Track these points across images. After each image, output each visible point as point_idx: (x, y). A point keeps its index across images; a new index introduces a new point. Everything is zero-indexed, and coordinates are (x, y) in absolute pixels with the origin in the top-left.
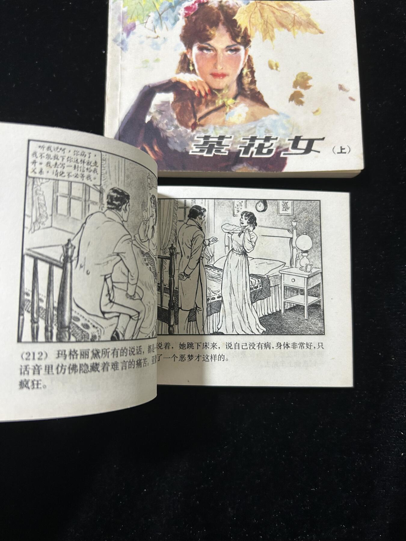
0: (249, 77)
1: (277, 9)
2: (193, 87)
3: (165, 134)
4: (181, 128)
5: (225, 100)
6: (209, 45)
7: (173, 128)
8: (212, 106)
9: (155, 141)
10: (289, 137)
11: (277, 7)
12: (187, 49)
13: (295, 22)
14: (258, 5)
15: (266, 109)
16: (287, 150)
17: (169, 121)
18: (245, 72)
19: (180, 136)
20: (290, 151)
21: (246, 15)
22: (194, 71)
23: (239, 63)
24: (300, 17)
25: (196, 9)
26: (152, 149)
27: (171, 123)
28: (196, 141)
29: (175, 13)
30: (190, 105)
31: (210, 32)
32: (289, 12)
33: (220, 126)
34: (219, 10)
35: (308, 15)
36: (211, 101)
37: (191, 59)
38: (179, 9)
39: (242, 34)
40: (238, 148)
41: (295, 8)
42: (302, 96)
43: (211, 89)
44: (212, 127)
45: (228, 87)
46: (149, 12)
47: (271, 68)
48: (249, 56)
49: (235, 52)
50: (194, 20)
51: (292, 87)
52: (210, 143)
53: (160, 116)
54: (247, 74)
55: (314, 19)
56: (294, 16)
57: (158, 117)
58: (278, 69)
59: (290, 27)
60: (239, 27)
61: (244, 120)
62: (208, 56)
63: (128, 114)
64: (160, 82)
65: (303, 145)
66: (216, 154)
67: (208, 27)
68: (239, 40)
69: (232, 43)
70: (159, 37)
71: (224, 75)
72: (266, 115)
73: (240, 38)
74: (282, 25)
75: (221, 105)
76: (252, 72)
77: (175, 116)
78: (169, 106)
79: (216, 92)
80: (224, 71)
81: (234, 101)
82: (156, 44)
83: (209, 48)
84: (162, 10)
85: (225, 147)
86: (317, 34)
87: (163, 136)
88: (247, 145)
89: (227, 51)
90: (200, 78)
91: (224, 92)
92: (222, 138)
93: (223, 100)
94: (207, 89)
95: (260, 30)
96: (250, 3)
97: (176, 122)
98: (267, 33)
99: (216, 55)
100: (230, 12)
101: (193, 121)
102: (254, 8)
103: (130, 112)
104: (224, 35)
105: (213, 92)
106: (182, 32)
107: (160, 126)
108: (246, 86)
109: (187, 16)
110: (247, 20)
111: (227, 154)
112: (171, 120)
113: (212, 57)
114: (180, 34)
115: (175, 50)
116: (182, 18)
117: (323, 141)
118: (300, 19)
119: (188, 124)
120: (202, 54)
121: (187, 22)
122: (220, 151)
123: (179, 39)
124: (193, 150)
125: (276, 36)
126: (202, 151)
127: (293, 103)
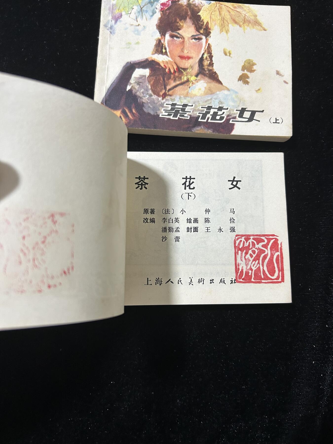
0: (208, 61)
1: (232, 9)
2: (164, 66)
3: (141, 100)
4: (154, 96)
5: (189, 77)
6: (178, 33)
7: (148, 96)
8: (179, 81)
9: (133, 105)
10: (237, 108)
11: (232, 7)
12: (161, 36)
13: (245, 20)
14: (218, 5)
15: (220, 85)
16: (235, 118)
17: (145, 90)
18: (205, 56)
19: (153, 102)
20: (237, 119)
21: (208, 12)
22: (166, 53)
23: (201, 49)
24: (249, 17)
25: (170, 5)
26: (131, 111)
27: (146, 92)
28: (165, 106)
29: (153, 7)
30: (162, 79)
31: (180, 24)
32: (241, 12)
33: (184, 96)
34: (187, 7)
35: (256, 16)
36: (178, 77)
37: (164, 44)
38: (157, 4)
39: (204, 27)
40: (198, 114)
41: (246, 9)
42: (248, 77)
43: (178, 68)
44: (178, 97)
45: (192, 67)
46: (133, 6)
47: (226, 54)
48: (209, 44)
49: (198, 40)
50: (167, 14)
51: (241, 70)
52: (176, 109)
53: (138, 86)
54: (206, 58)
55: (260, 19)
56: (245, 16)
57: (137, 87)
58: (231, 55)
59: (241, 24)
60: (202, 21)
61: (203, 93)
62: (177, 42)
63: (114, 83)
64: (139, 60)
65: (247, 115)
66: (180, 117)
67: (178, 20)
68: (202, 31)
69: (196, 33)
70: (140, 25)
71: (189, 58)
72: (220, 90)
73: (203, 29)
74: (236, 22)
75: (186, 81)
76: (211, 57)
77: (150, 87)
78: (145, 78)
79: (182, 70)
80: (189, 55)
81: (196, 78)
82: (138, 30)
83: (179, 36)
84: (144, 4)
85: (188, 113)
86: (262, 30)
87: (139, 101)
88: (204, 112)
89: (192, 39)
90: (170, 59)
91: (188, 70)
92: (185, 105)
93: (187, 77)
94: (175, 67)
95: (218, 24)
96: (211, 3)
97: (150, 92)
98: (223, 27)
99: (183, 42)
100: (196, 9)
101: (164, 91)
102: (214, 7)
103: (115, 82)
104: (190, 27)
105: (180, 70)
106: (158, 22)
107: (138, 94)
108: (206, 67)
109: (162, 10)
110: (208, 17)
111: (188, 118)
112: (147, 90)
113: (180, 43)
114: (156, 24)
115: (152, 36)
116: (158, 11)
117: (262, 113)
118: (250, 19)
119: (160, 93)
120: (172, 41)
121: (162, 15)
122: (183, 116)
123: (155, 27)
124: (163, 114)
125: (230, 30)
126: (169, 115)
127: (241, 82)
